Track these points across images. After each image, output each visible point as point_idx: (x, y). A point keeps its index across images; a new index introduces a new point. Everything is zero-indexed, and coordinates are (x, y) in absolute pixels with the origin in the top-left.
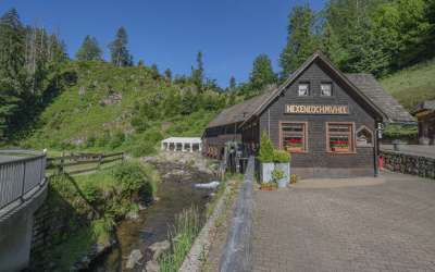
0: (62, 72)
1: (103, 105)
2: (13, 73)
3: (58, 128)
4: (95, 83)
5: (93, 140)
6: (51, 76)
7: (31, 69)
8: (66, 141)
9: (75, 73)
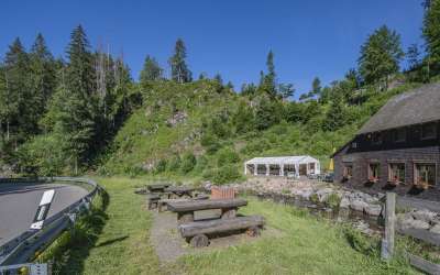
0: (129, 94)
1: (169, 125)
2: (86, 95)
3: (130, 152)
4: (160, 102)
5: (163, 164)
6: (119, 100)
7: (102, 93)
8: (138, 165)
9: (140, 95)
